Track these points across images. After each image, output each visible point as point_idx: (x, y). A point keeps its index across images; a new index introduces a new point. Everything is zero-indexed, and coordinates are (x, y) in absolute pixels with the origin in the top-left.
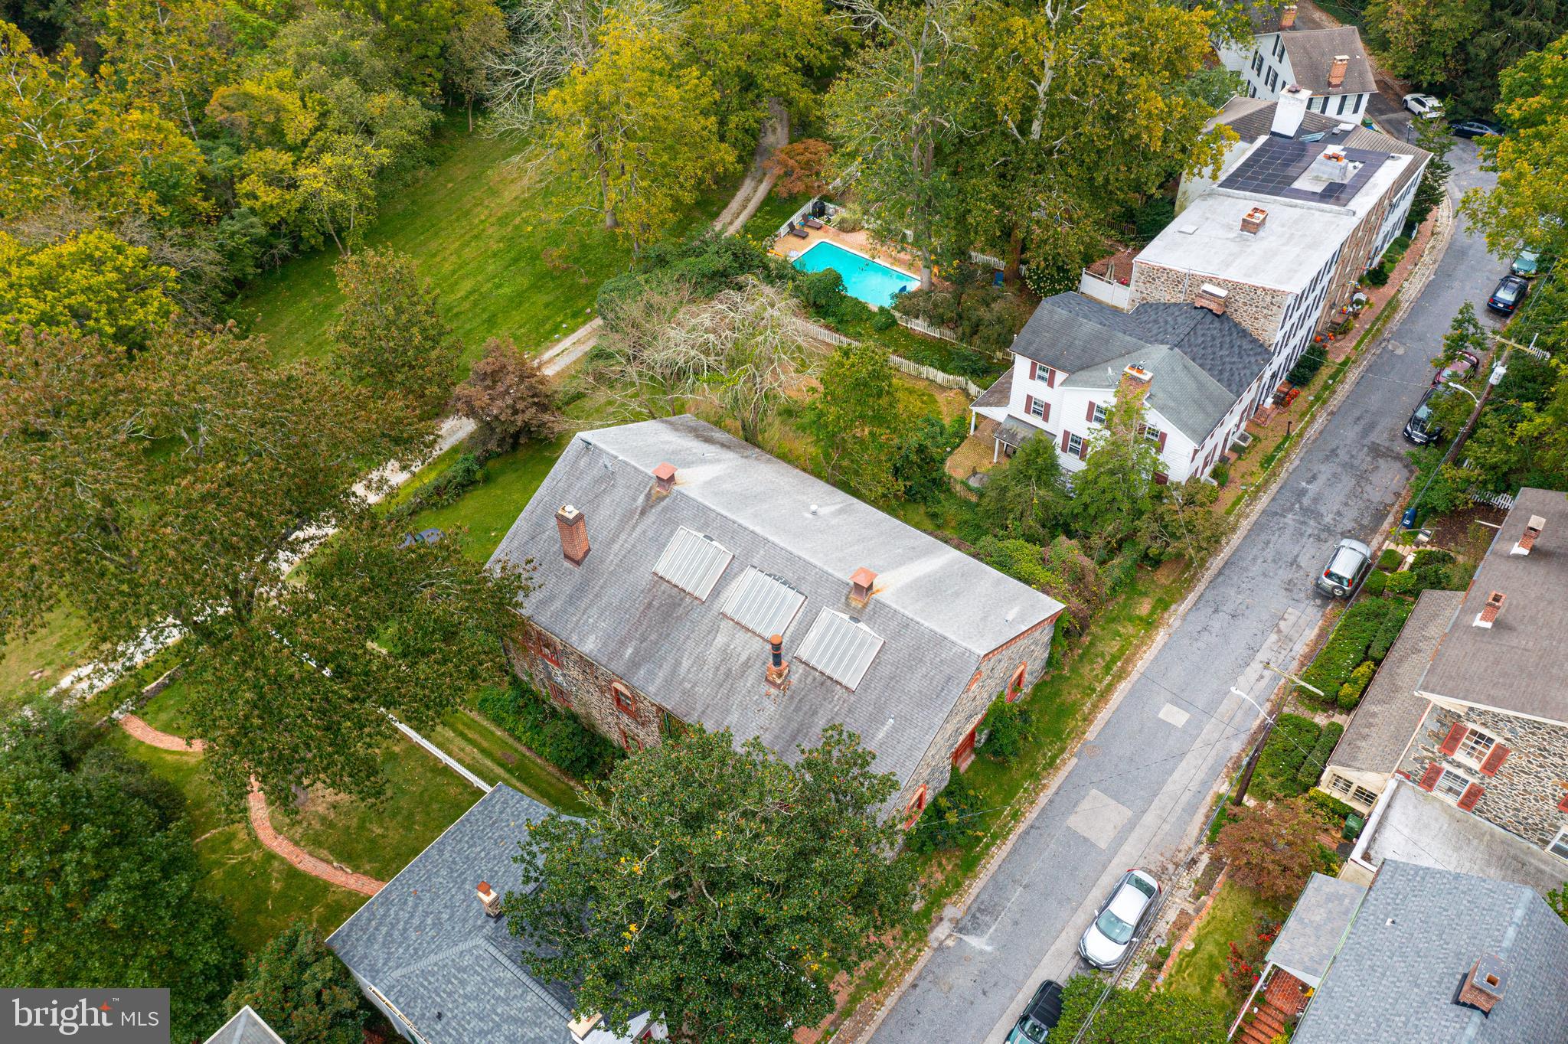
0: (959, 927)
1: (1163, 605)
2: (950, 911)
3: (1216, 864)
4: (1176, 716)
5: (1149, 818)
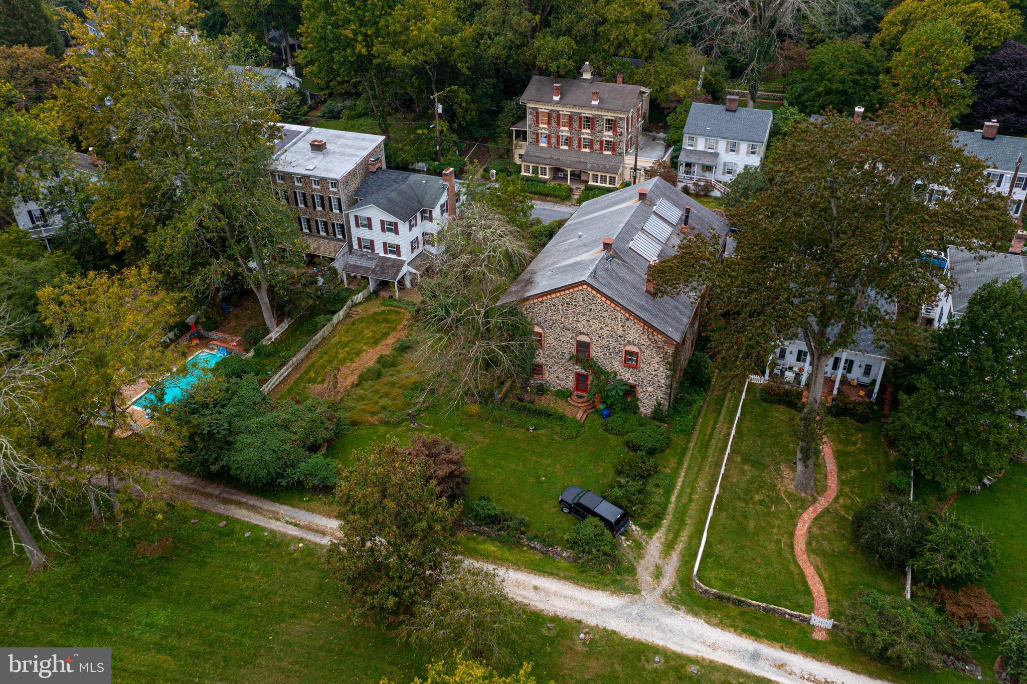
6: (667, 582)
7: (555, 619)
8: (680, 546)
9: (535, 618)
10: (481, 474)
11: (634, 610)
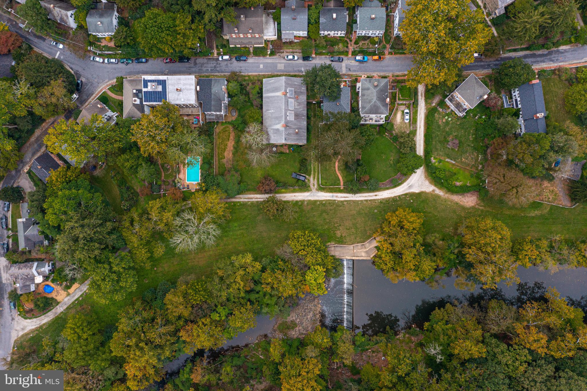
0: (302, 72)
1: (245, 76)
2: (301, 74)
3: (278, 53)
4: (261, 66)
5: (277, 62)
6: (316, 186)
7: (300, 201)
8: (316, 177)
9: (297, 202)
10: (274, 174)
11: (312, 194)
